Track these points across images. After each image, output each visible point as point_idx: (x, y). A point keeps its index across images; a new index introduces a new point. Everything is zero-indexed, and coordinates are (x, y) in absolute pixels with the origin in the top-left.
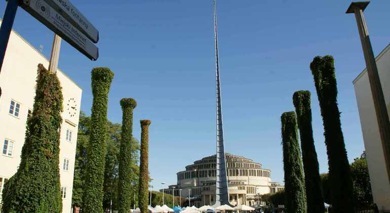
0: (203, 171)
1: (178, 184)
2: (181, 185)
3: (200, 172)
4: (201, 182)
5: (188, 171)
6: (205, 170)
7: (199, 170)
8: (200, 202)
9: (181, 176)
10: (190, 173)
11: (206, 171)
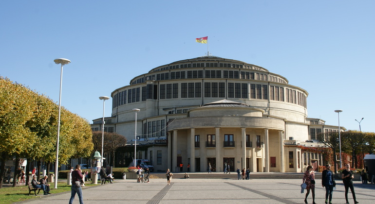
0: (169, 85)
1: (114, 116)
2: (120, 117)
3: (163, 86)
4: (164, 109)
5: (136, 87)
6: (172, 82)
7: (161, 83)
8: (162, 149)
9: (119, 97)
10: (138, 89)
11: (176, 86)
